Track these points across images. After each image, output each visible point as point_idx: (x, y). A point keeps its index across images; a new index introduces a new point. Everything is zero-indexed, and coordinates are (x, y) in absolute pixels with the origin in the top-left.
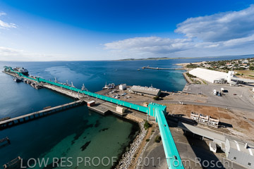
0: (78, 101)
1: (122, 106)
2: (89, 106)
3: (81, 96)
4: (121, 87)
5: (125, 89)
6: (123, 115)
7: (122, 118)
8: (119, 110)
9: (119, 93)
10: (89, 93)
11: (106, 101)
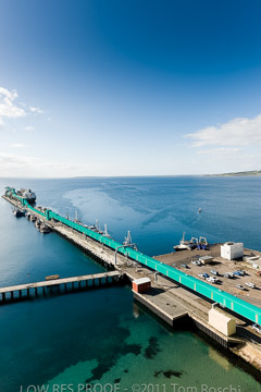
0: (112, 274)
1: (227, 310)
2: (135, 291)
3: (120, 262)
4: (226, 251)
5: (238, 258)
6: (232, 344)
7: (228, 350)
8: (219, 324)
9: (221, 270)
10: (139, 257)
11: (180, 285)
